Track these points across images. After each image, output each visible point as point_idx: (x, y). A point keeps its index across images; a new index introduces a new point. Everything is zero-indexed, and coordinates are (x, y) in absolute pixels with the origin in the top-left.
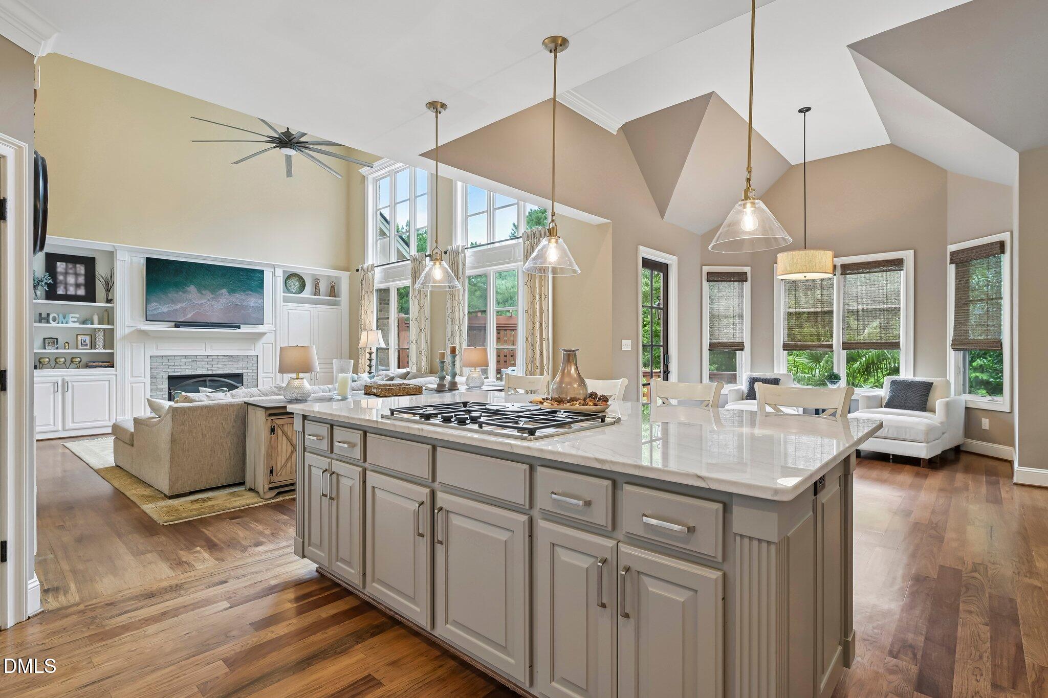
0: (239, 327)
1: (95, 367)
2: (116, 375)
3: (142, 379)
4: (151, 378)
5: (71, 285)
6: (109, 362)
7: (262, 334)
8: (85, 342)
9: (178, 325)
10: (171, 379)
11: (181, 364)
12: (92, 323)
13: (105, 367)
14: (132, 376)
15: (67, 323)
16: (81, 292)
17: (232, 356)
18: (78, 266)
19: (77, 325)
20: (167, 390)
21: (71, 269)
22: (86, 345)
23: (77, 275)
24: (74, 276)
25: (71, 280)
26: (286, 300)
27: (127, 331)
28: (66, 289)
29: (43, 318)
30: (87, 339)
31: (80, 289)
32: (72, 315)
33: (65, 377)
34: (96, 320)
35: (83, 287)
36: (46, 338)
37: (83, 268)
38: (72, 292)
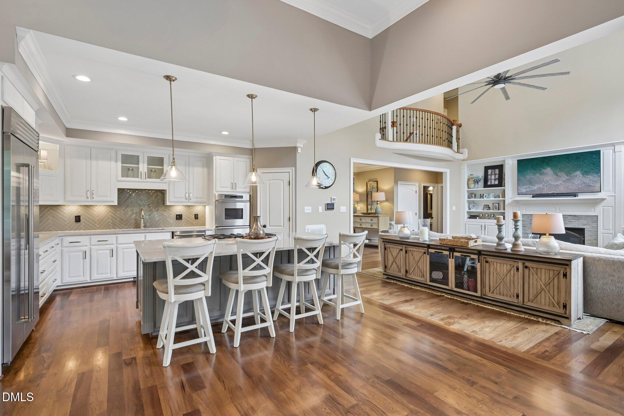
5: (493, 179)
8: (496, 207)
9: (534, 196)
12: (499, 198)
15: (489, 198)
16: (497, 182)
18: (496, 170)
19: (493, 199)
21: (493, 172)
22: (497, 208)
23: (495, 174)
24: (494, 175)
25: (493, 177)
27: (510, 201)
28: (491, 182)
29: (482, 196)
30: (497, 205)
31: (496, 180)
32: (491, 194)
33: (485, 223)
34: (501, 196)
35: (497, 180)
36: (484, 205)
37: (498, 171)
38: (493, 183)
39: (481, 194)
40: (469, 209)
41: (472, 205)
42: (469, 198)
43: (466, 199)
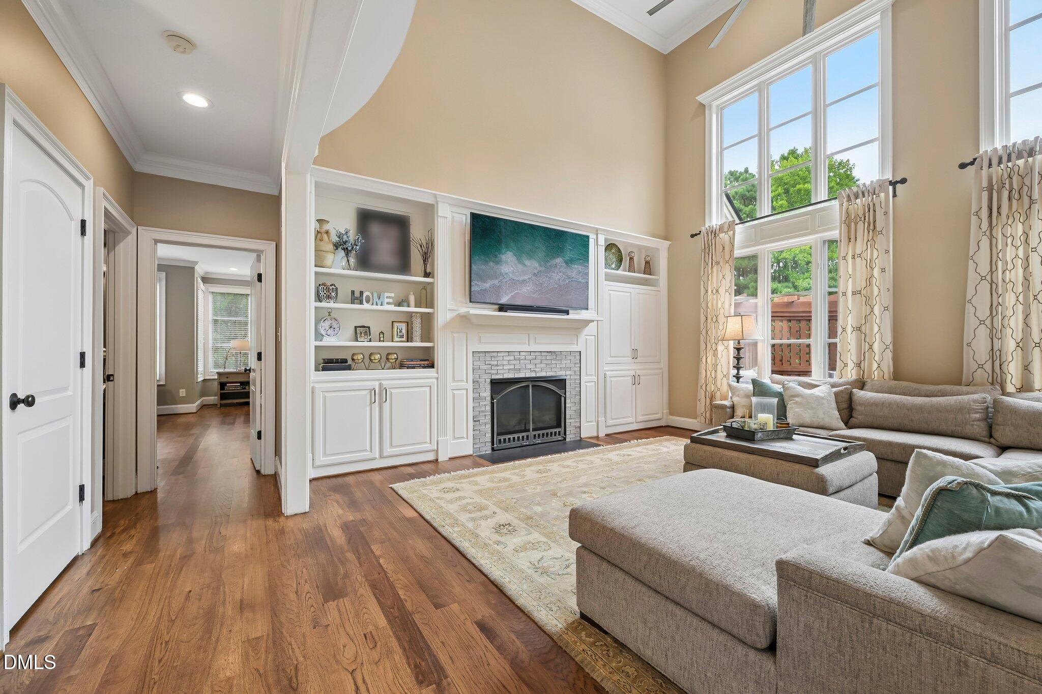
0: (567, 313)
1: (414, 368)
2: (437, 379)
3: (463, 384)
4: (474, 382)
6: (427, 360)
7: (586, 323)
8: (401, 331)
10: (494, 383)
11: (505, 362)
12: (409, 306)
13: (424, 367)
14: (454, 381)
15: (381, 305)
16: (395, 261)
17: (555, 352)
18: (389, 227)
19: (392, 308)
20: (489, 398)
22: (403, 337)
24: (388, 240)
27: (448, 316)
28: (381, 256)
29: (356, 298)
30: (403, 327)
31: (393, 254)
32: (387, 294)
34: (412, 302)
35: (396, 254)
36: (369, 328)
39: (353, 292)
40: (318, 336)
41: (326, 324)
42: (319, 298)
43: (312, 304)
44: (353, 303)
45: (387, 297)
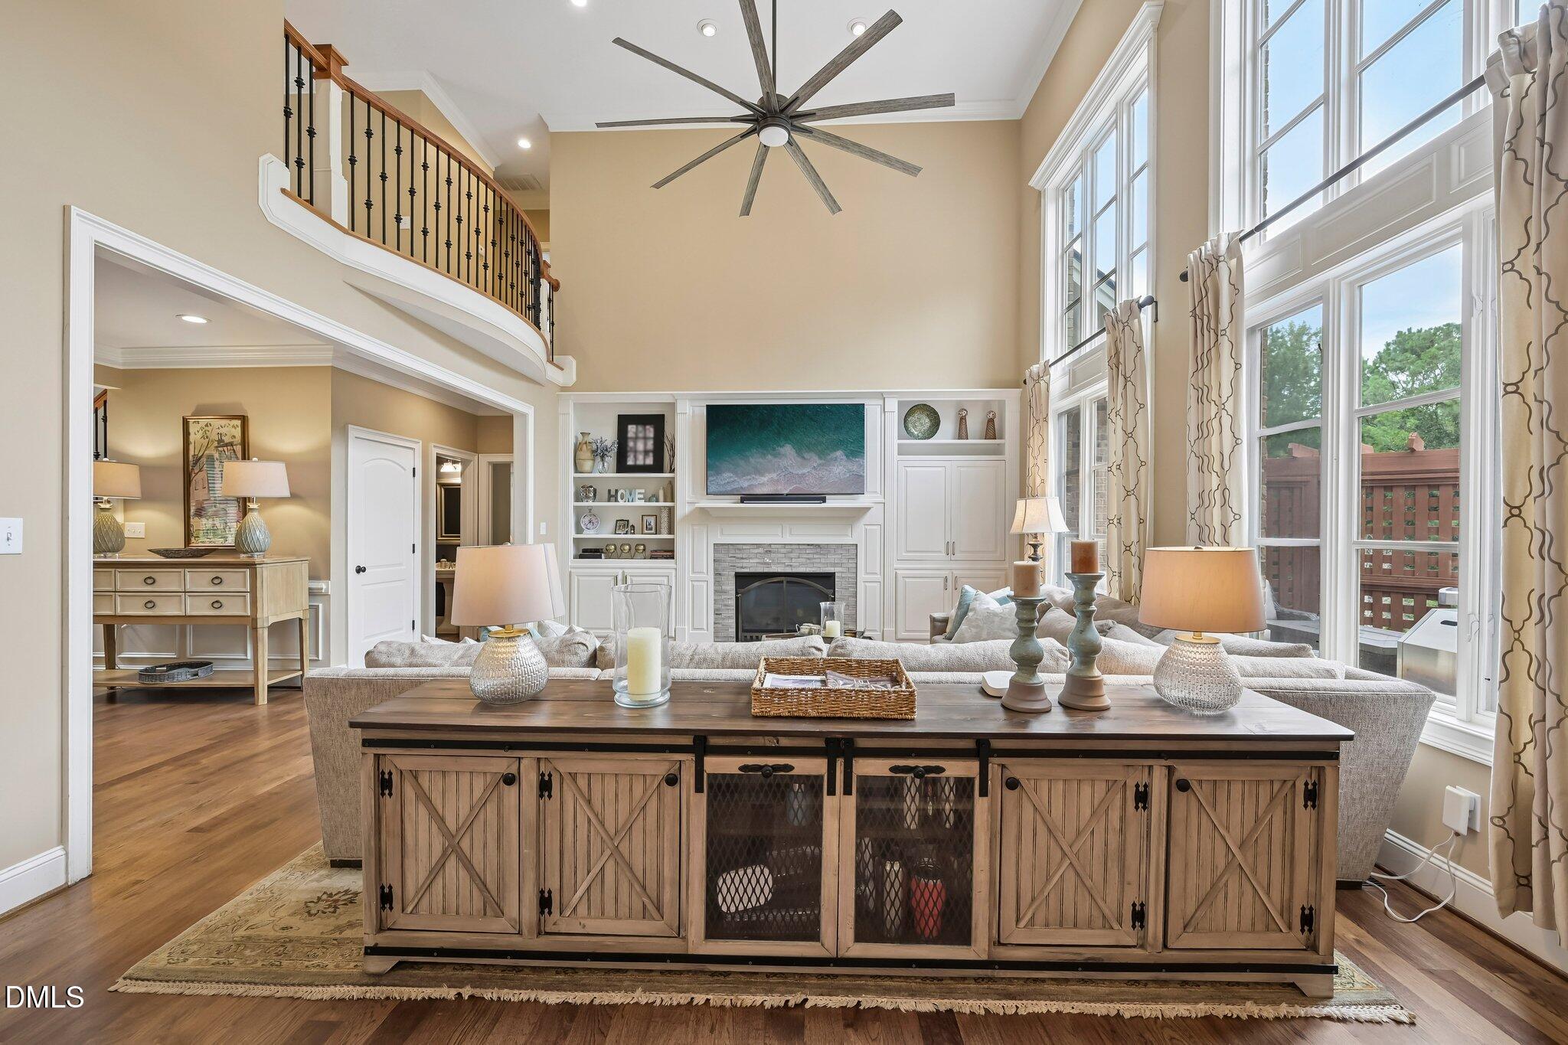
0: (824, 500)
1: (657, 558)
2: (676, 569)
3: (703, 576)
4: (715, 575)
5: (640, 452)
6: (667, 552)
7: (865, 510)
8: (650, 524)
9: (746, 498)
10: (741, 576)
11: (751, 556)
12: (657, 501)
13: (663, 558)
14: (693, 572)
15: (632, 501)
16: (650, 461)
17: (819, 545)
18: (648, 427)
19: (642, 503)
20: (734, 592)
21: (641, 432)
22: (651, 529)
23: (645, 438)
24: (643, 441)
25: (640, 446)
26: (902, 451)
27: (688, 509)
28: (636, 458)
29: (612, 496)
30: (652, 520)
31: (649, 456)
32: (638, 491)
33: (626, 571)
34: (661, 497)
35: (651, 454)
36: (617, 521)
37: (652, 430)
38: (640, 462)
39: (609, 491)
40: (579, 530)
41: (587, 520)
42: (577, 499)
43: (572, 503)
44: (609, 501)
45: (639, 493)
